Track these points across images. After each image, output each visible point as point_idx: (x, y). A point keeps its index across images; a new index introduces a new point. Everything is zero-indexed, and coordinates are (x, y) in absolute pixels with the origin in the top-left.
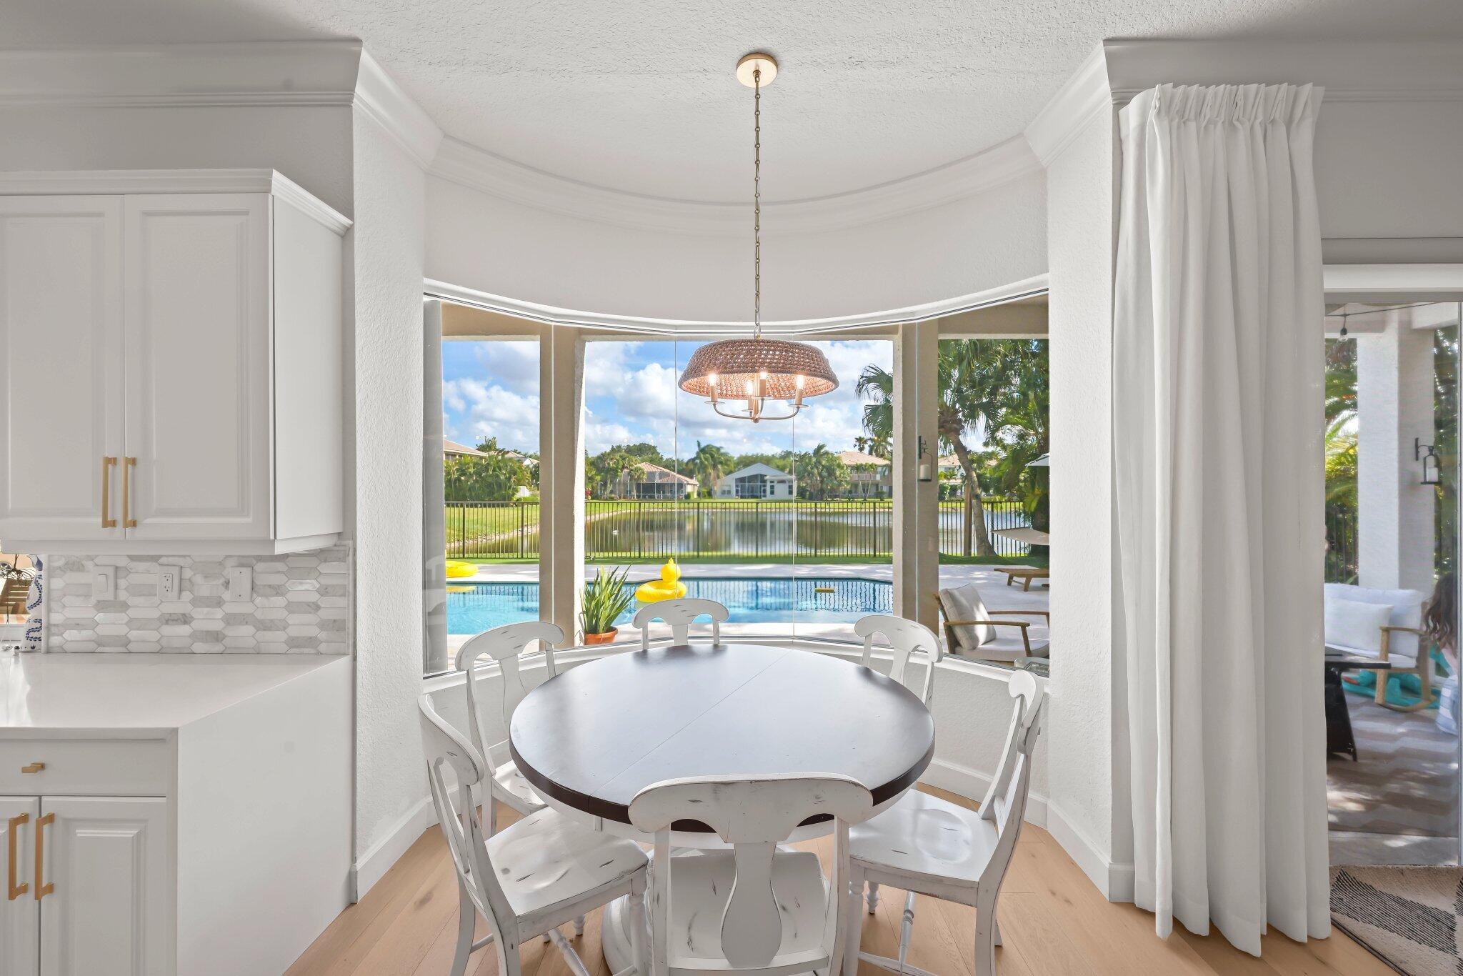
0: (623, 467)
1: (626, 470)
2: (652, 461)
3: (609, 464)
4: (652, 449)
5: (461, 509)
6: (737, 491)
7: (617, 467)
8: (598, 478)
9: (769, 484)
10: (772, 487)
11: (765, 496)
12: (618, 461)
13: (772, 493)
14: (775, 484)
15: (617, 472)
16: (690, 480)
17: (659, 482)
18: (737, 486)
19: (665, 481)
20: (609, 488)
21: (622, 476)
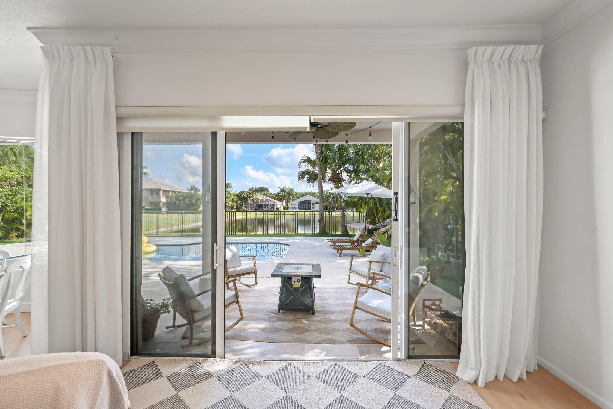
0: (250, 197)
1: (251, 199)
2: (265, 194)
3: (243, 195)
4: (266, 189)
6: (299, 207)
7: (247, 197)
8: (240, 201)
9: (312, 204)
10: (313, 205)
11: (310, 209)
12: (248, 194)
13: (313, 208)
14: (315, 204)
15: (247, 199)
16: (279, 202)
17: (266, 203)
18: (299, 205)
19: (268, 203)
20: (244, 205)
21: (250, 201)
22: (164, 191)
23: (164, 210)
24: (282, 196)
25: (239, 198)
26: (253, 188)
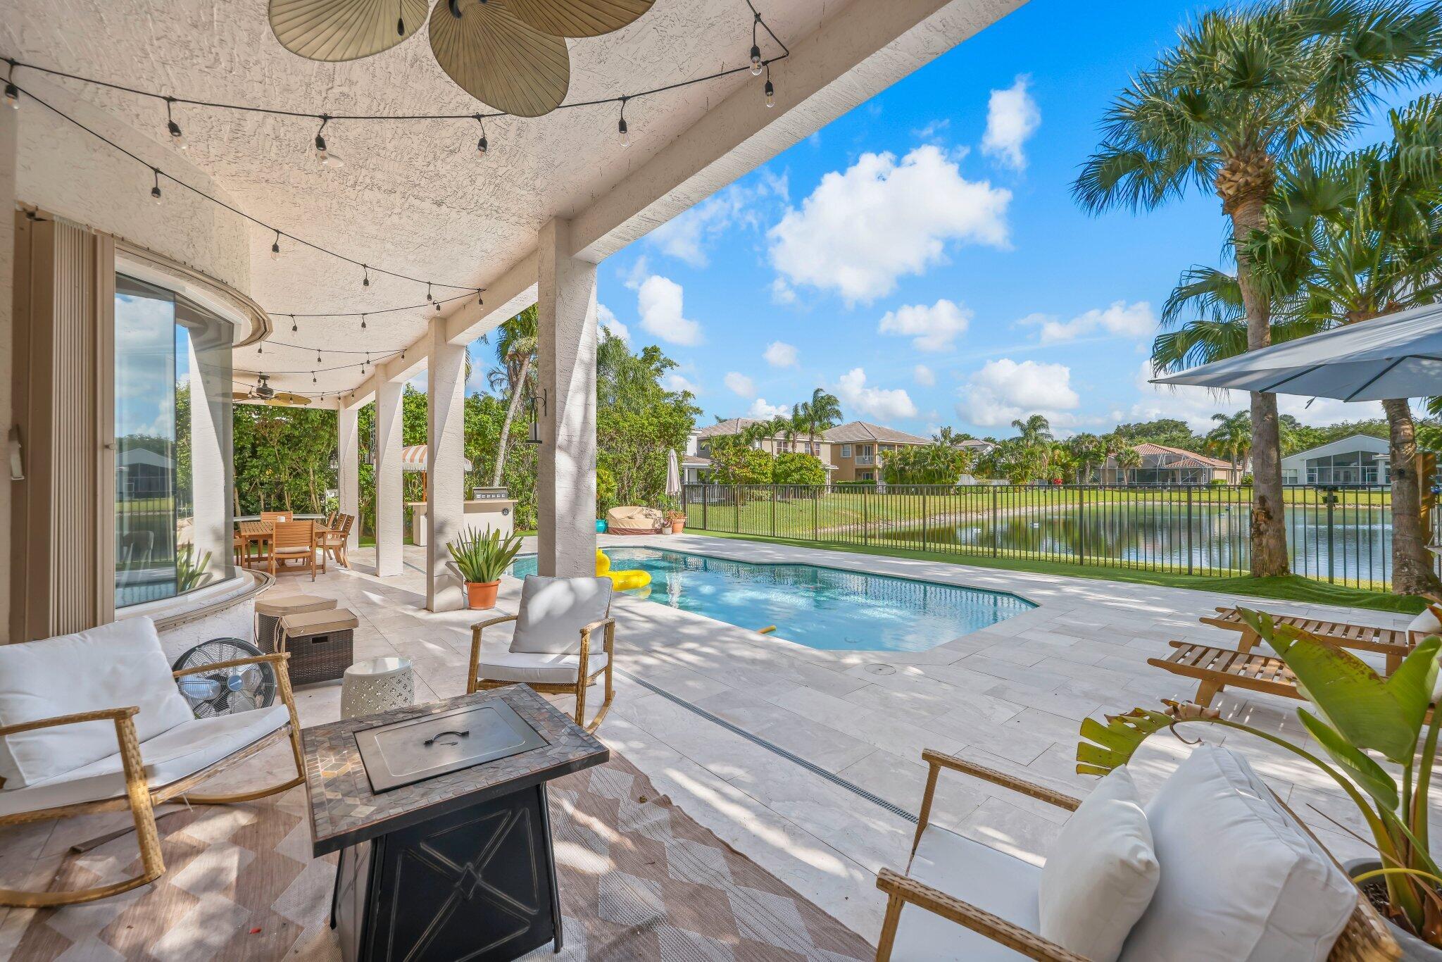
0: (1108, 451)
1: (1112, 456)
2: (1170, 442)
3: (1087, 447)
4: (1180, 426)
5: (921, 497)
6: (1311, 479)
7: (1099, 451)
8: (1075, 464)
12: (1101, 443)
15: (1100, 456)
16: (1217, 463)
17: (1166, 467)
18: (1310, 471)
19: (1174, 465)
20: (1089, 476)
21: (1108, 462)
22: (882, 445)
23: (881, 484)
24: (1232, 441)
25: (1074, 454)
26: (1129, 425)
